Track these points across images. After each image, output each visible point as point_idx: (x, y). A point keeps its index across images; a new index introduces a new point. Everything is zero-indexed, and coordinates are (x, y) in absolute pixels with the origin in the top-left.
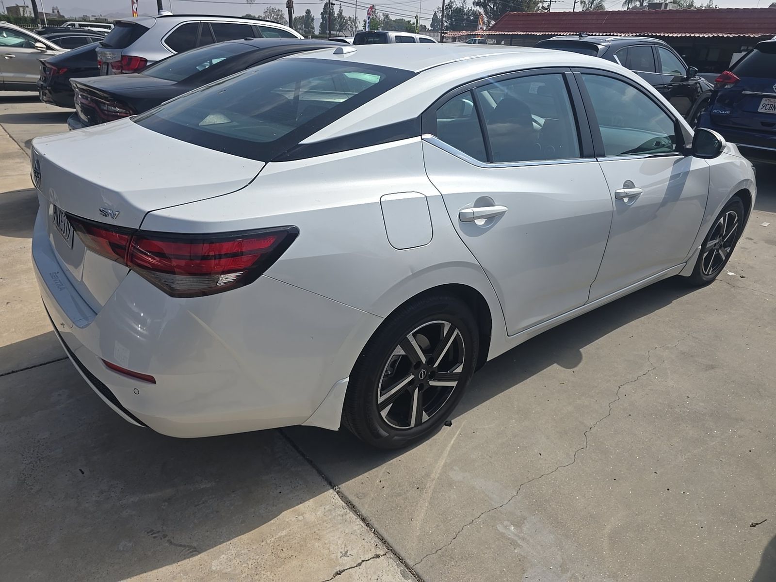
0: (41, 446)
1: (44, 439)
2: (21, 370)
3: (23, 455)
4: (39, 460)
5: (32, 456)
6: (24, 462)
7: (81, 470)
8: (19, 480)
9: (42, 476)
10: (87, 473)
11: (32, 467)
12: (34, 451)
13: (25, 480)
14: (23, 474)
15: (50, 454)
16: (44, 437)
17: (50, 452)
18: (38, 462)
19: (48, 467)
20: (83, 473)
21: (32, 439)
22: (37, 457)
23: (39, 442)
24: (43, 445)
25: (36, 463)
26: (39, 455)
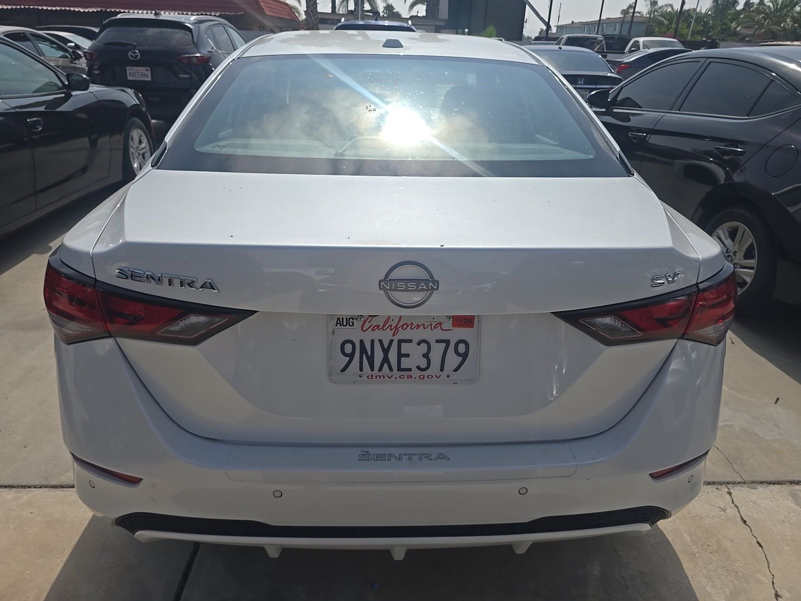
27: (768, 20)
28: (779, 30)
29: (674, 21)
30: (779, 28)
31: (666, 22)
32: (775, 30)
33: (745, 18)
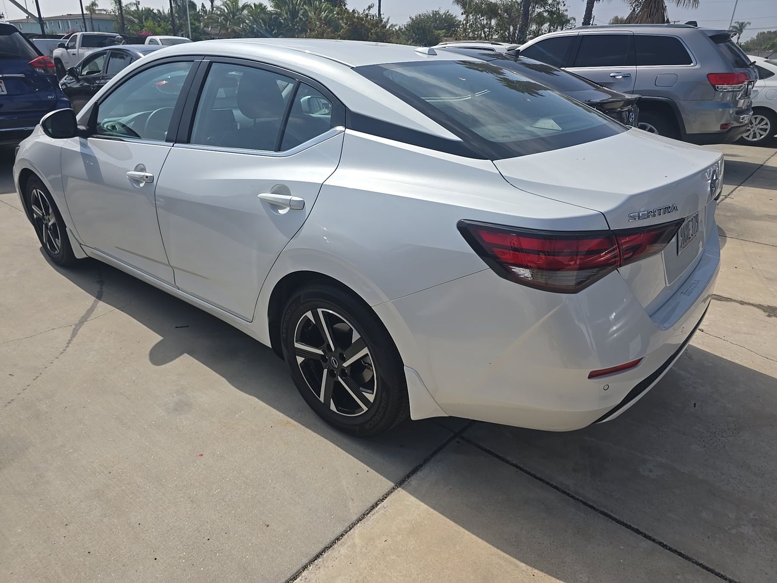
0: (706, 442)
1: (699, 445)
2: (654, 540)
3: (724, 446)
4: (715, 434)
5: (718, 441)
6: (726, 441)
7: (695, 406)
8: (739, 433)
9: (722, 423)
10: (693, 402)
11: (724, 433)
12: (714, 443)
13: (735, 430)
14: (733, 434)
15: (705, 432)
16: (697, 446)
17: (703, 432)
18: (717, 433)
19: (713, 425)
20: (695, 404)
21: (707, 453)
22: (715, 436)
23: (704, 446)
24: (704, 441)
25: (718, 434)
26: (712, 437)
27: (228, 22)
28: (239, 30)
29: (143, 20)
30: (240, 28)
31: (136, 21)
32: (237, 31)
33: (209, 19)
